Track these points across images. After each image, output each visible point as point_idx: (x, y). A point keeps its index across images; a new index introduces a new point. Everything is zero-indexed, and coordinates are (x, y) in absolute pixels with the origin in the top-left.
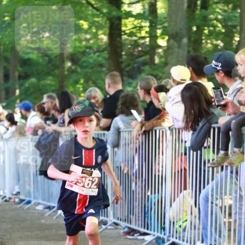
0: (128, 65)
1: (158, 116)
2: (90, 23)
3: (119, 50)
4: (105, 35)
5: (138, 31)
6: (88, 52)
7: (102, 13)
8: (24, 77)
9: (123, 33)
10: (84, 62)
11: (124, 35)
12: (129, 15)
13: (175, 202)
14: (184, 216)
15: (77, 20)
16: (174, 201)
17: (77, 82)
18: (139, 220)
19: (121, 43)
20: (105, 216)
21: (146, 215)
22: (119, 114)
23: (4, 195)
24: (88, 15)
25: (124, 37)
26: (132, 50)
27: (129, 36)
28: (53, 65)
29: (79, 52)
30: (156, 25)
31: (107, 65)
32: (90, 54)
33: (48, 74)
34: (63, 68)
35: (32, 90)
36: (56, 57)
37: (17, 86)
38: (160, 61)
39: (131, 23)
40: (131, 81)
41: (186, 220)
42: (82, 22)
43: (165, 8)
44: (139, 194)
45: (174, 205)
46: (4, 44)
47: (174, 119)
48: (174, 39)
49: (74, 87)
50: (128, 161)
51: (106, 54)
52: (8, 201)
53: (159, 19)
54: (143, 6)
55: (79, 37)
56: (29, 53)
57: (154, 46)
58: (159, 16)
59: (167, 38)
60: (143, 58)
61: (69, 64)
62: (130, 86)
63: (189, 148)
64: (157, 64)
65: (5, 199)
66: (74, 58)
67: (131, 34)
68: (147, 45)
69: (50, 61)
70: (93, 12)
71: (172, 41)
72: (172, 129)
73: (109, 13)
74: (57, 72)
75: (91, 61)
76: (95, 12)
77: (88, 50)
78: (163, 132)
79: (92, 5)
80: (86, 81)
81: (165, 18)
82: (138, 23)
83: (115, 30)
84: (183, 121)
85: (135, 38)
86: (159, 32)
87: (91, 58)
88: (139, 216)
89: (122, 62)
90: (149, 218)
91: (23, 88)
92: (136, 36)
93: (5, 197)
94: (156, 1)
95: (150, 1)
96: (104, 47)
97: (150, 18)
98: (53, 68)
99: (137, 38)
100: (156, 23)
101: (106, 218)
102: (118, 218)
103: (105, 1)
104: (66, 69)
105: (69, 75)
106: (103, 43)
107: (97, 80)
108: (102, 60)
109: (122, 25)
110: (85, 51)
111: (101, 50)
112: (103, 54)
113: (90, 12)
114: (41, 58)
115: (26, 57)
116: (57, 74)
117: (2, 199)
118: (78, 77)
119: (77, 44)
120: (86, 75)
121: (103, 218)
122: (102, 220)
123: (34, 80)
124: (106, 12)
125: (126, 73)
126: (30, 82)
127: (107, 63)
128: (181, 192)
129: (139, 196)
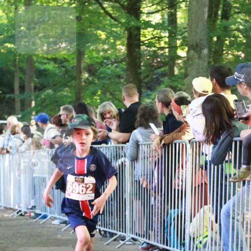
0: (147, 76)
1: (179, 129)
2: (108, 33)
3: (138, 60)
4: (123, 45)
5: (157, 42)
6: (105, 63)
7: (120, 23)
8: (39, 88)
9: (141, 44)
10: (101, 73)
11: (143, 45)
12: (148, 25)
14: (204, 232)
15: (95, 31)
17: (94, 94)
18: (158, 235)
19: (140, 54)
20: (123, 232)
21: (166, 231)
22: (137, 127)
23: (19, 209)
24: (106, 24)
25: (143, 48)
26: (151, 61)
27: (148, 47)
28: (69, 76)
29: (97, 63)
30: (175, 36)
31: (125, 76)
32: (108, 65)
33: (65, 85)
34: (80, 79)
35: (48, 102)
36: (73, 68)
37: (33, 97)
38: (179, 72)
39: (151, 33)
40: (149, 92)
41: (207, 236)
42: (99, 32)
43: (185, 18)
44: (158, 209)
45: (194, 220)
46: (20, 55)
47: (195, 132)
48: (194, 49)
49: (91, 98)
50: (147, 175)
51: (124, 65)
52: (24, 216)
53: (178, 29)
54: (163, 16)
55: (96, 48)
56: (46, 63)
57: (174, 57)
58: (178, 26)
59: (187, 48)
60: (163, 69)
61: (86, 75)
62: (149, 98)
63: (210, 161)
64: (177, 75)
65: (20, 213)
66: (91, 70)
67: (150, 45)
68: (166, 56)
69: (67, 71)
70: (110, 21)
71: (192, 52)
72: (193, 142)
73: (128, 23)
74: (74, 83)
75: (109, 72)
76: (113, 21)
77: (105, 61)
78: (183, 145)
79: (110, 15)
80: (104, 93)
81: (185, 28)
82: (157, 34)
83: (134, 41)
84: (204, 135)
85: (154, 49)
86: (179, 42)
87: (109, 69)
88: (158, 232)
89: (141, 73)
90: (169, 234)
91: (39, 99)
92: (155, 47)
93: (20, 211)
94: (176, 11)
95: (169, 11)
96: (122, 57)
97: (170, 28)
98: (69, 79)
99: (156, 49)
100: (176, 33)
101: (124, 234)
102: (137, 233)
103: (123, 11)
104: (83, 80)
105: (86, 86)
106: (121, 54)
107: (115, 91)
108: (120, 71)
109: (141, 35)
110: (102, 62)
111: (120, 60)
112: (121, 64)
113: (108, 22)
114: (57, 69)
115: (42, 67)
116: (74, 85)
117: (18, 213)
118: (96, 88)
119: (95, 54)
120: (104, 87)
121: (121, 233)
122: (120, 235)
123: (50, 91)
124: (124, 22)
125: (144, 85)
126: (46, 93)
127: (125, 74)
128: (201, 207)
129: (158, 211)
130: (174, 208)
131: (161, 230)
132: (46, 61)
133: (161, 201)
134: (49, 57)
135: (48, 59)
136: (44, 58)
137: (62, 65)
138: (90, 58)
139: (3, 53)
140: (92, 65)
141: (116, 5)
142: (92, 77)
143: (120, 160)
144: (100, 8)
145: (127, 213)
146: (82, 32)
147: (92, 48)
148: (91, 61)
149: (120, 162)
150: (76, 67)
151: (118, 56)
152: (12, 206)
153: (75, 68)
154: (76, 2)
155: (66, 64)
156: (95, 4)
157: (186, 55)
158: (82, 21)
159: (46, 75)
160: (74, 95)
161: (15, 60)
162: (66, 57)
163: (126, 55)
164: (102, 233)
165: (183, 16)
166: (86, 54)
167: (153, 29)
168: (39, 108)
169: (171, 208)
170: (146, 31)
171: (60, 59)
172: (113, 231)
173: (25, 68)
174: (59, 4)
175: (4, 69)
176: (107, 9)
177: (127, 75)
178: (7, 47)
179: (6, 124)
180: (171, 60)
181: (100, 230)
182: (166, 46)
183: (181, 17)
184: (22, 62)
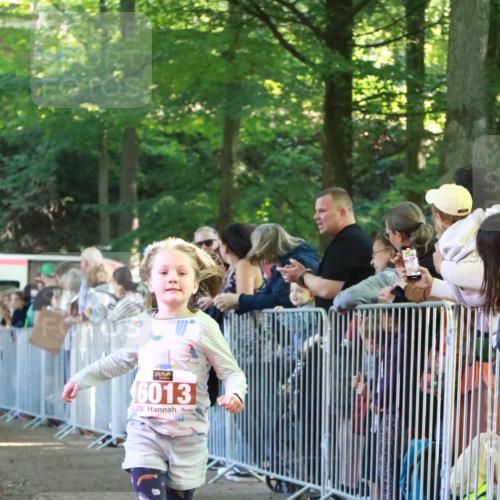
0: (364, 172)
2: (286, 85)
3: (347, 140)
4: (316, 110)
5: (385, 104)
6: (280, 145)
7: (313, 64)
8: (149, 193)
9: (354, 107)
10: (272, 163)
11: (356, 110)
12: (367, 68)
13: (462, 456)
14: (480, 485)
15: (261, 79)
16: (460, 453)
17: (257, 205)
18: (385, 491)
19: (351, 127)
20: (314, 482)
21: (401, 482)
23: (107, 433)
24: (285, 68)
25: (357, 116)
26: (371, 142)
27: (365, 113)
28: (207, 170)
29: (263, 143)
30: (421, 91)
31: (320, 173)
32: (285, 148)
33: (199, 187)
34: (231, 175)
35: (165, 219)
36: (215, 152)
37: (135, 211)
38: (427, 164)
39: (373, 85)
40: (367, 203)
41: (484, 494)
42: (268, 82)
43: (439, 57)
44: (386, 437)
45: (459, 461)
46: (111, 125)
48: (458, 119)
49: (251, 214)
51: (317, 149)
52: (116, 446)
53: (428, 79)
54: (396, 52)
55: (263, 114)
56: (161, 144)
57: (418, 134)
58: (427, 72)
59: (443, 118)
60: (394, 158)
61: (242, 168)
62: (366, 215)
64: (423, 170)
65: (108, 442)
66: (252, 158)
67: (371, 108)
68: (402, 131)
69: (203, 160)
70: (291, 61)
71: (455, 124)
72: (459, 307)
73: (326, 65)
74: (216, 183)
75: (287, 161)
76: (297, 62)
77: (280, 140)
79: (291, 49)
80: (276, 204)
81: (440, 77)
82: (385, 87)
83: (338, 101)
85: (377, 117)
86: (428, 104)
87: (287, 155)
89: (351, 166)
90: (407, 489)
91: (147, 215)
92: (380, 113)
93: (109, 437)
94: (423, 42)
95: (409, 41)
96: (314, 133)
97: (410, 77)
98: (208, 175)
99: (383, 117)
100: (423, 86)
101: (316, 486)
102: (343, 486)
103: (318, 41)
104: (235, 177)
105: (241, 190)
106: (312, 126)
107: (297, 200)
108: (309, 161)
109: (353, 91)
110: (274, 142)
111: (308, 139)
112: (311, 147)
113: (286, 63)
114: (184, 154)
115: (154, 151)
116: (217, 187)
117: (104, 441)
118: (260, 194)
119: (259, 127)
120: (276, 191)
121: (310, 485)
122: (309, 489)
123: (169, 199)
124: (320, 64)
125: (357, 188)
126: (161, 203)
127: (321, 166)
128: (474, 435)
129: (386, 441)
130: (420, 437)
131: (392, 479)
132: (162, 139)
133: (393, 423)
134: (169, 130)
135: (165, 135)
136: (160, 133)
137: (195, 146)
138: (250, 134)
139: (77, 122)
140: (254, 148)
141: (303, 29)
142: (254, 171)
143: (311, 339)
144: (271, 35)
145: (324, 445)
146: (236, 81)
147: (253, 113)
148: (253, 140)
149: (311, 341)
150: (222, 151)
151: (305, 130)
152: (92, 428)
153: (219, 154)
154: (224, 23)
155: (202, 145)
156: (261, 26)
157: (441, 131)
158: (235, 61)
159: (162, 166)
160: (218, 206)
161: (100, 137)
162: (202, 130)
163: (322, 128)
164: (274, 483)
165: (436, 52)
166: (243, 127)
167: (377, 78)
168: (147, 233)
169: (413, 437)
170: (363, 82)
171: (191, 136)
172: (294, 481)
173: (120, 151)
174: (189, 27)
175: (79, 154)
176: (286, 38)
177: (323, 170)
178: (86, 110)
179: (79, 262)
180: (412, 140)
181: (268, 478)
182: (403, 111)
183: (433, 54)
184: (115, 139)
